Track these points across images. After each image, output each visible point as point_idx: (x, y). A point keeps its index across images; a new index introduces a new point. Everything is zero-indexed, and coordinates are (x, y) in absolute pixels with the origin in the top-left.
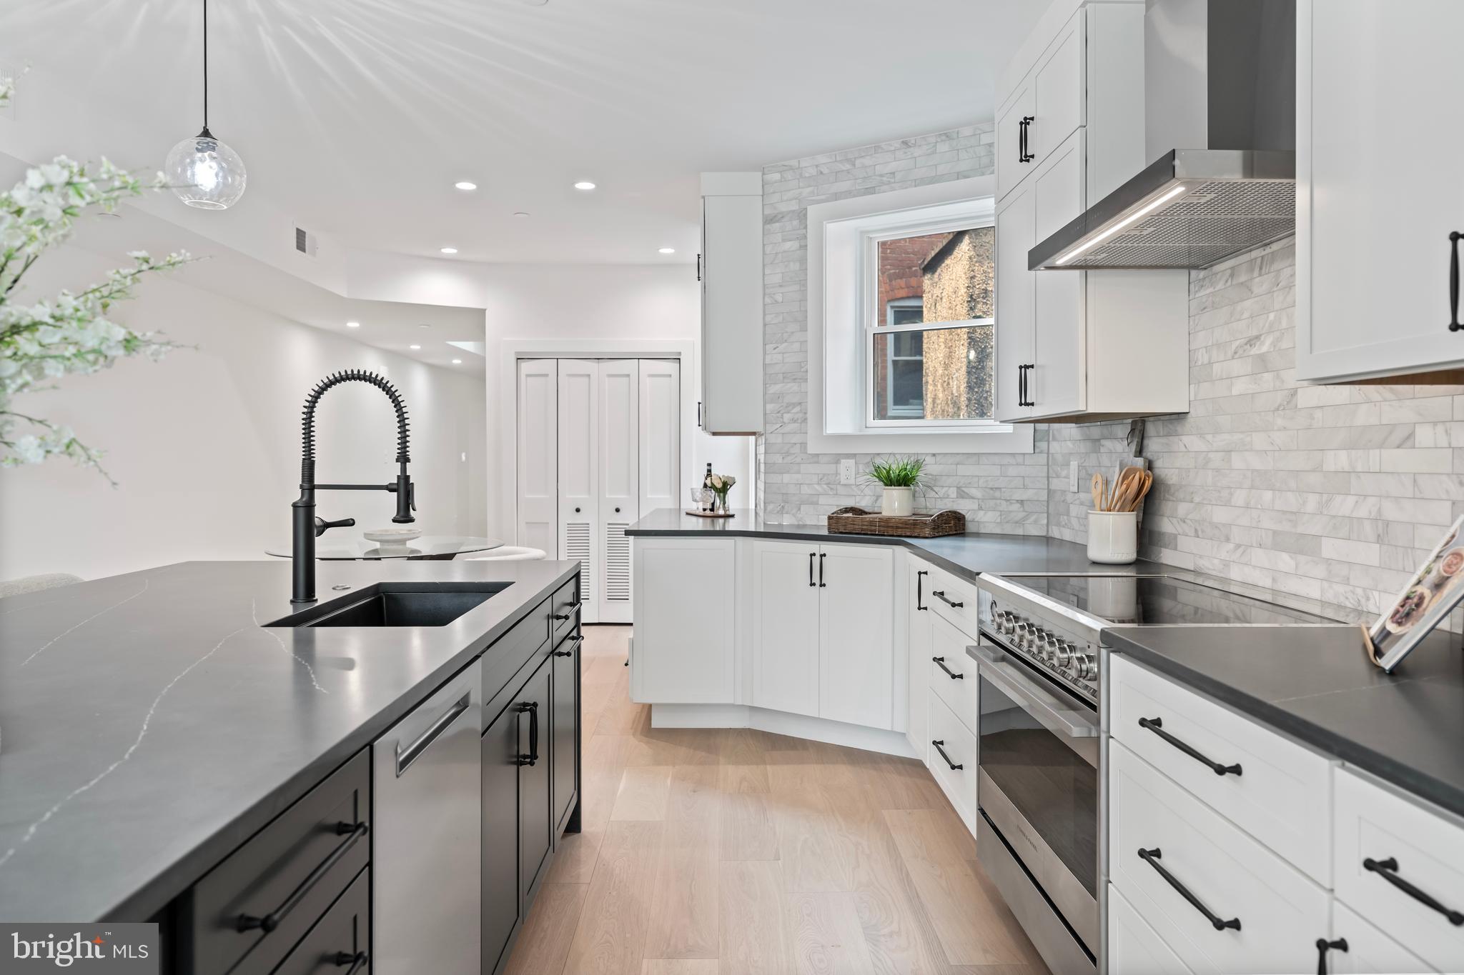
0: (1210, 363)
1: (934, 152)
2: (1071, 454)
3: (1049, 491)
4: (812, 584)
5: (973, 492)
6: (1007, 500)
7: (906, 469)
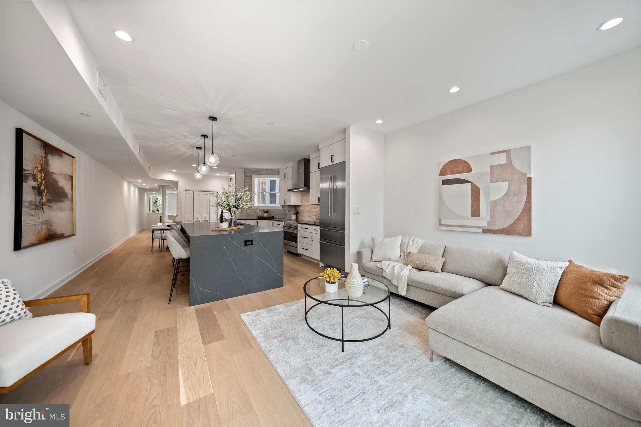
0: (304, 201)
1: (270, 171)
2: (288, 209)
3: (285, 213)
6: (279, 214)
7: (267, 211)
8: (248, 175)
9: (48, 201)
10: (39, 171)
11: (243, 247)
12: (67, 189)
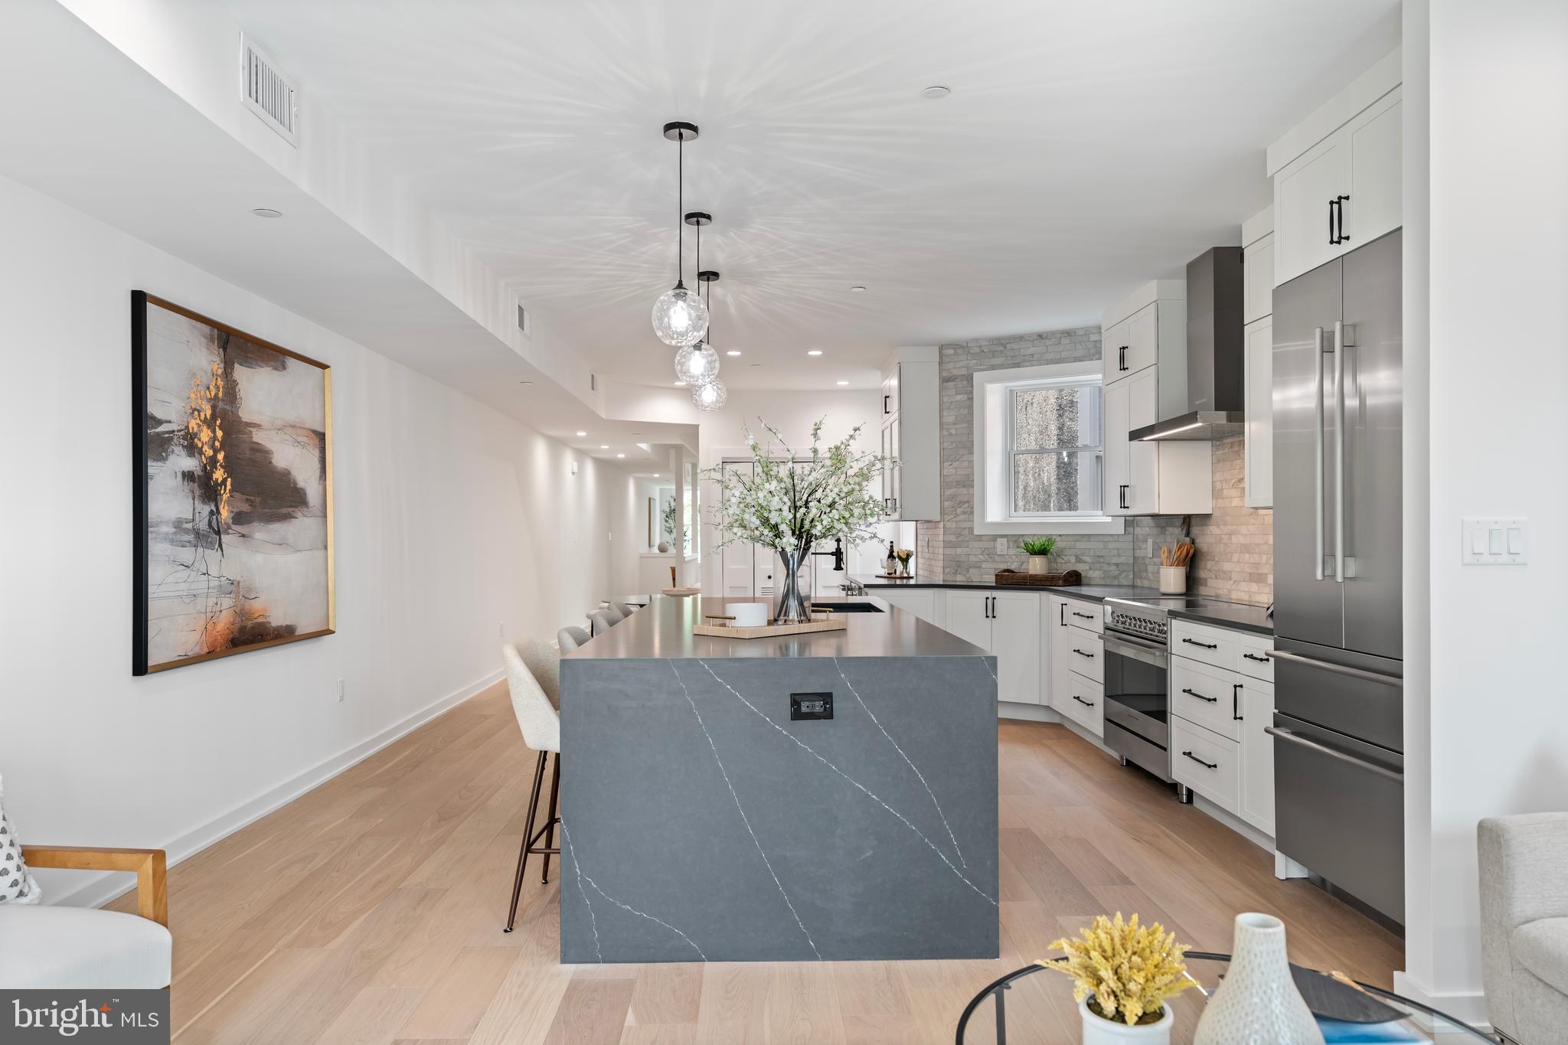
0: (1222, 489)
1: (1060, 343)
2: (1148, 535)
3: (1134, 557)
4: (987, 617)
5: (1087, 559)
6: (1108, 564)
7: (1044, 545)
8: (956, 372)
9: (239, 518)
10: (205, 421)
11: (783, 728)
12: (305, 475)
